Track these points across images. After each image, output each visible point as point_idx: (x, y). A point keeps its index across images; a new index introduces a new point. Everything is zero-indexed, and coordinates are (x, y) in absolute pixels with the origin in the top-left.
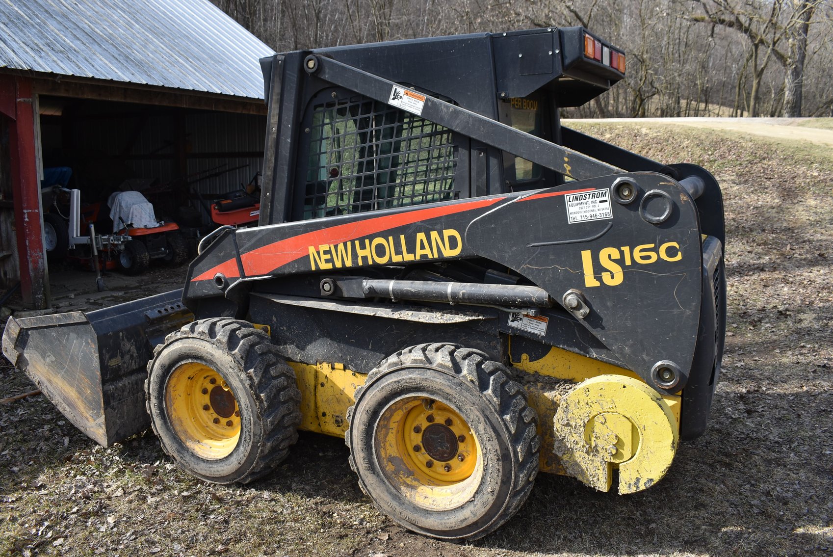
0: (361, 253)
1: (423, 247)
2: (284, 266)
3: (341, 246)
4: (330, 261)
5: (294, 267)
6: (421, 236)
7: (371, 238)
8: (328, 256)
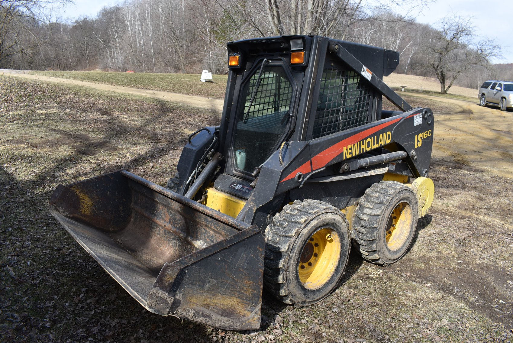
0: (362, 147)
1: (381, 141)
2: (332, 160)
3: (356, 145)
4: (351, 153)
5: (336, 160)
6: (381, 136)
7: (366, 139)
8: (351, 151)
